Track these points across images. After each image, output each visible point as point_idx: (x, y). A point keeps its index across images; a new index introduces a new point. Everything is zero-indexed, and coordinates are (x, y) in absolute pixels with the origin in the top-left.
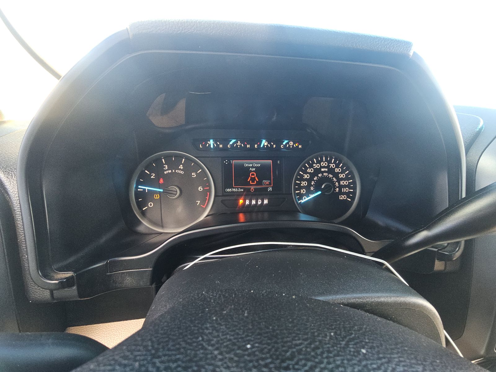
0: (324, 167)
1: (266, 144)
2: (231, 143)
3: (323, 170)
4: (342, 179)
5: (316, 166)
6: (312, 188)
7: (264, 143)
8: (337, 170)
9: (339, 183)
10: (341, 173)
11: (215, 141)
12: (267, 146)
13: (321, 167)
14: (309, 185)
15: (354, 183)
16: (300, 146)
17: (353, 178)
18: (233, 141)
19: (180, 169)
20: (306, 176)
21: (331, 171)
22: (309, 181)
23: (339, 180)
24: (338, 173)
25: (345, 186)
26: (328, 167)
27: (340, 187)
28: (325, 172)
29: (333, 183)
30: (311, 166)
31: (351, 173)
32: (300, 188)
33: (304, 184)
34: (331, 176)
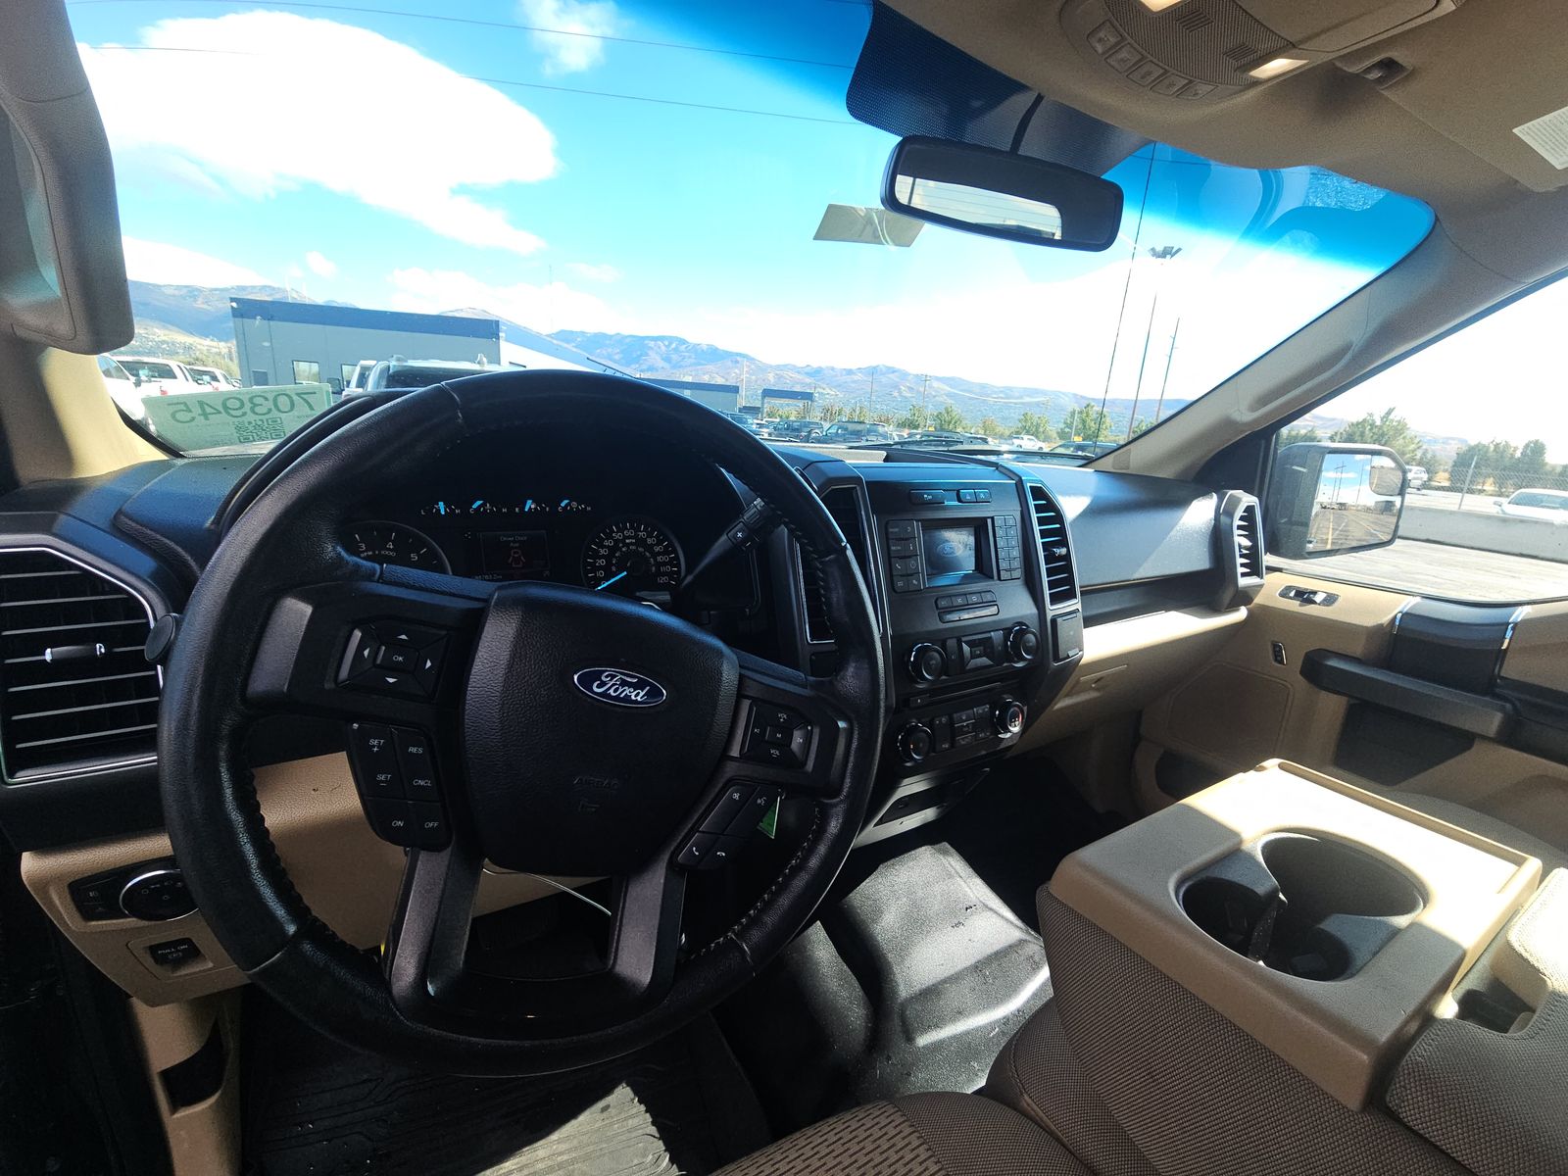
0: (629, 537)
1: (533, 506)
2: (475, 506)
3: (627, 541)
4: (659, 554)
5: (618, 536)
6: (614, 569)
7: (530, 505)
8: (649, 541)
9: (655, 560)
10: (657, 544)
11: (447, 505)
12: (535, 509)
13: (625, 538)
14: (609, 564)
15: (677, 558)
16: (589, 509)
17: (674, 551)
18: (479, 503)
19: (389, 549)
20: (602, 552)
21: (641, 542)
22: (608, 558)
23: (655, 555)
24: (652, 545)
25: (664, 564)
26: (636, 537)
27: (659, 565)
28: (631, 544)
29: (647, 560)
30: (609, 536)
31: (671, 544)
32: (595, 569)
33: (602, 562)
34: (641, 549)
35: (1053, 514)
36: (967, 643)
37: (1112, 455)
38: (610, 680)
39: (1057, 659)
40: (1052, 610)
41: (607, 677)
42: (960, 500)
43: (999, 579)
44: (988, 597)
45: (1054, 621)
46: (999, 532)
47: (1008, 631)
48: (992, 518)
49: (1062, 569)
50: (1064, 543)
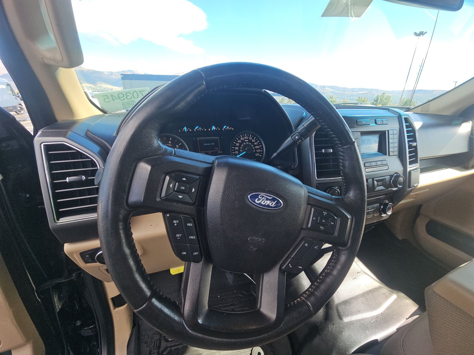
0: (246, 139)
1: (215, 128)
2: (196, 128)
3: (245, 141)
4: (256, 145)
5: (242, 139)
6: (241, 151)
7: (214, 128)
8: (253, 141)
9: (255, 148)
10: (256, 142)
11: (187, 128)
12: (215, 129)
13: (245, 139)
14: (240, 149)
15: (262, 147)
16: (233, 129)
17: (261, 144)
18: (197, 127)
19: (169, 144)
20: (237, 144)
21: (250, 141)
22: (239, 147)
23: (255, 146)
24: (254, 142)
25: (258, 149)
26: (248, 139)
27: (256, 149)
28: (247, 142)
29: (252, 147)
30: (239, 139)
31: (260, 142)
32: (235, 151)
33: (237, 148)
34: (250, 144)
35: (411, 129)
36: (376, 180)
37: (421, 106)
38: (262, 198)
39: (409, 187)
40: (410, 168)
41: (261, 196)
42: (376, 123)
43: (389, 155)
44: (384, 162)
45: (410, 172)
46: (391, 136)
47: (391, 176)
48: (388, 131)
49: (414, 151)
50: (415, 141)
